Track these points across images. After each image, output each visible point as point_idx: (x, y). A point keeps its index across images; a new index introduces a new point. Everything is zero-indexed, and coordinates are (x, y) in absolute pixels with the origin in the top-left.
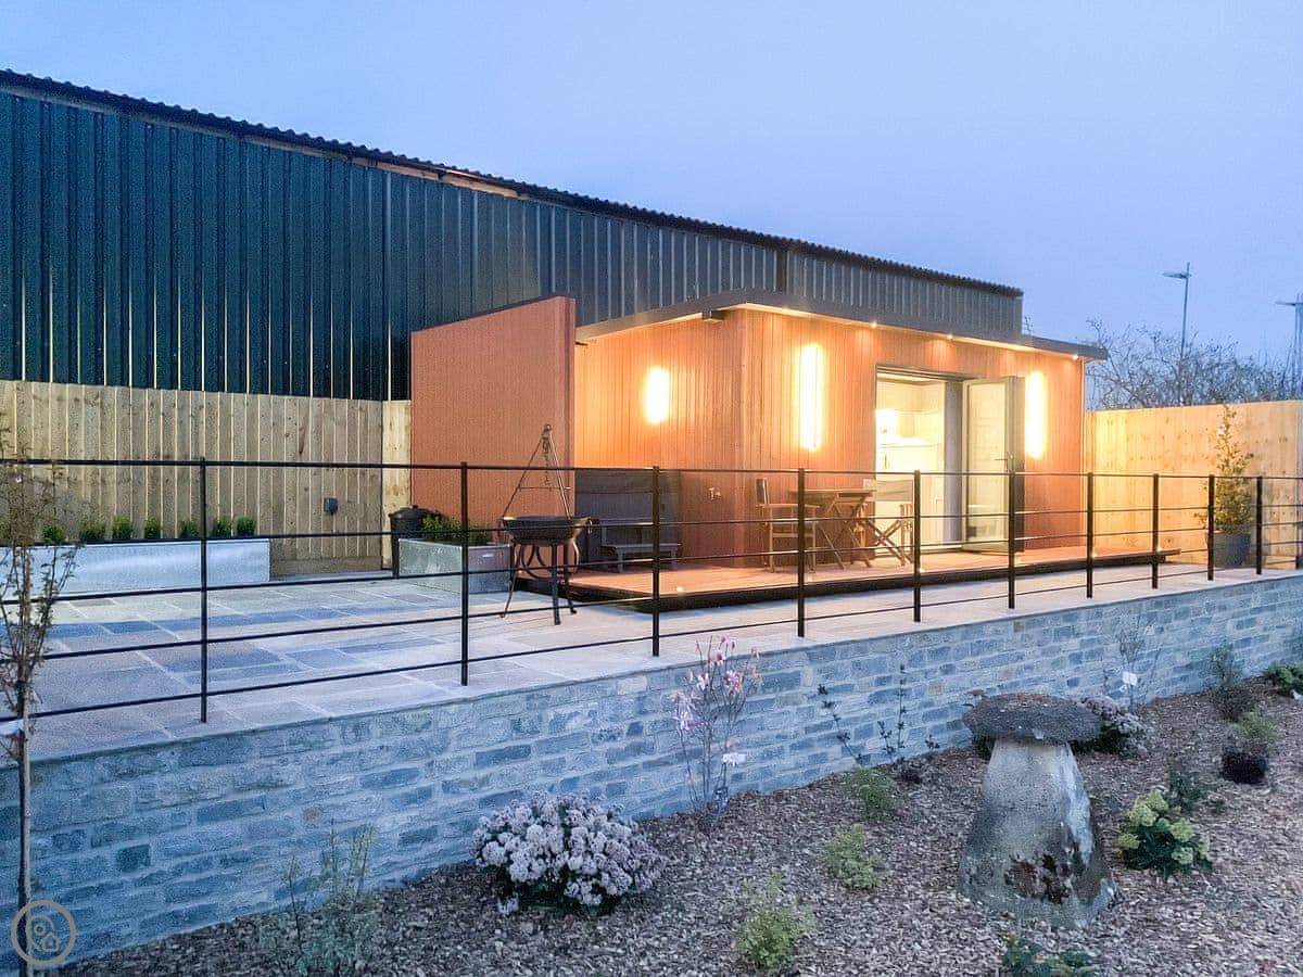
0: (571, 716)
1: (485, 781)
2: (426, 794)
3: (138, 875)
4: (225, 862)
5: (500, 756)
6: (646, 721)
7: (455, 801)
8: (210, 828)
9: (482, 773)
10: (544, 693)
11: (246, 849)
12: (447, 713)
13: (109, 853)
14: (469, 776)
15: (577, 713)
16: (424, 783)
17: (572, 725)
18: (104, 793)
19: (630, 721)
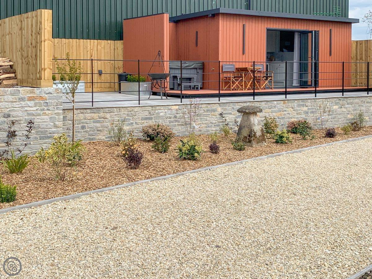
0: (161, 112)
1: (143, 123)
2: (132, 123)
3: (84, 130)
4: (98, 130)
5: (146, 119)
6: (178, 115)
7: (138, 126)
8: (95, 124)
9: (143, 121)
10: (155, 107)
11: (101, 129)
12: (136, 109)
13: (80, 126)
14: (140, 121)
15: (162, 112)
16: (132, 122)
17: (161, 114)
18: (79, 115)
19: (174, 115)
